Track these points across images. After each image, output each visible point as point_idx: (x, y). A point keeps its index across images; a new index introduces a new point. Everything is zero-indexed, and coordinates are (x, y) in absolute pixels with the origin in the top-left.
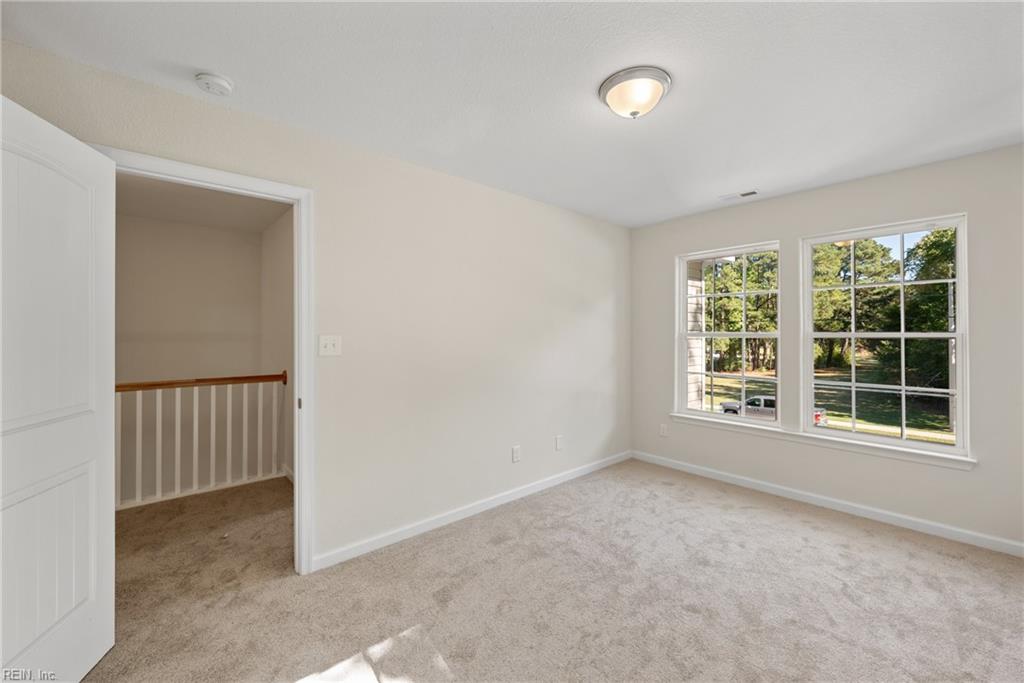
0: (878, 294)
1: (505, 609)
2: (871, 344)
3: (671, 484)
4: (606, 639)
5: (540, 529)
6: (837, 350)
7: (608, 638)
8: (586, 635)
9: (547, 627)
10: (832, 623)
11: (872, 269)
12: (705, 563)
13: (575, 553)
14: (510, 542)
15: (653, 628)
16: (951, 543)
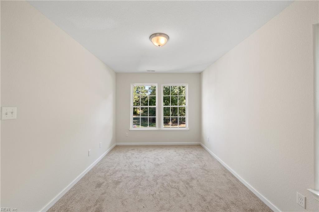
0: (143, 97)
1: (125, 203)
2: (142, 109)
3: (134, 149)
4: (158, 193)
5: (110, 175)
6: (135, 110)
7: (158, 192)
8: (153, 195)
9: (142, 199)
10: (186, 166)
11: (142, 91)
12: (158, 165)
13: (128, 177)
14: (104, 184)
15: (163, 184)
16: (187, 145)
